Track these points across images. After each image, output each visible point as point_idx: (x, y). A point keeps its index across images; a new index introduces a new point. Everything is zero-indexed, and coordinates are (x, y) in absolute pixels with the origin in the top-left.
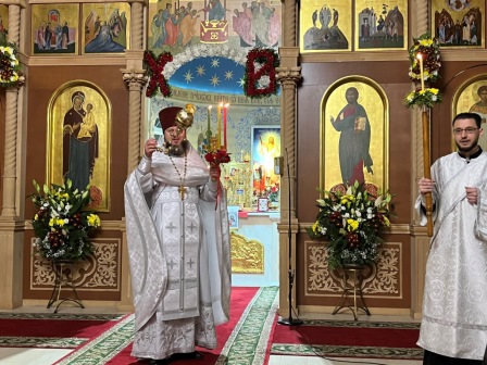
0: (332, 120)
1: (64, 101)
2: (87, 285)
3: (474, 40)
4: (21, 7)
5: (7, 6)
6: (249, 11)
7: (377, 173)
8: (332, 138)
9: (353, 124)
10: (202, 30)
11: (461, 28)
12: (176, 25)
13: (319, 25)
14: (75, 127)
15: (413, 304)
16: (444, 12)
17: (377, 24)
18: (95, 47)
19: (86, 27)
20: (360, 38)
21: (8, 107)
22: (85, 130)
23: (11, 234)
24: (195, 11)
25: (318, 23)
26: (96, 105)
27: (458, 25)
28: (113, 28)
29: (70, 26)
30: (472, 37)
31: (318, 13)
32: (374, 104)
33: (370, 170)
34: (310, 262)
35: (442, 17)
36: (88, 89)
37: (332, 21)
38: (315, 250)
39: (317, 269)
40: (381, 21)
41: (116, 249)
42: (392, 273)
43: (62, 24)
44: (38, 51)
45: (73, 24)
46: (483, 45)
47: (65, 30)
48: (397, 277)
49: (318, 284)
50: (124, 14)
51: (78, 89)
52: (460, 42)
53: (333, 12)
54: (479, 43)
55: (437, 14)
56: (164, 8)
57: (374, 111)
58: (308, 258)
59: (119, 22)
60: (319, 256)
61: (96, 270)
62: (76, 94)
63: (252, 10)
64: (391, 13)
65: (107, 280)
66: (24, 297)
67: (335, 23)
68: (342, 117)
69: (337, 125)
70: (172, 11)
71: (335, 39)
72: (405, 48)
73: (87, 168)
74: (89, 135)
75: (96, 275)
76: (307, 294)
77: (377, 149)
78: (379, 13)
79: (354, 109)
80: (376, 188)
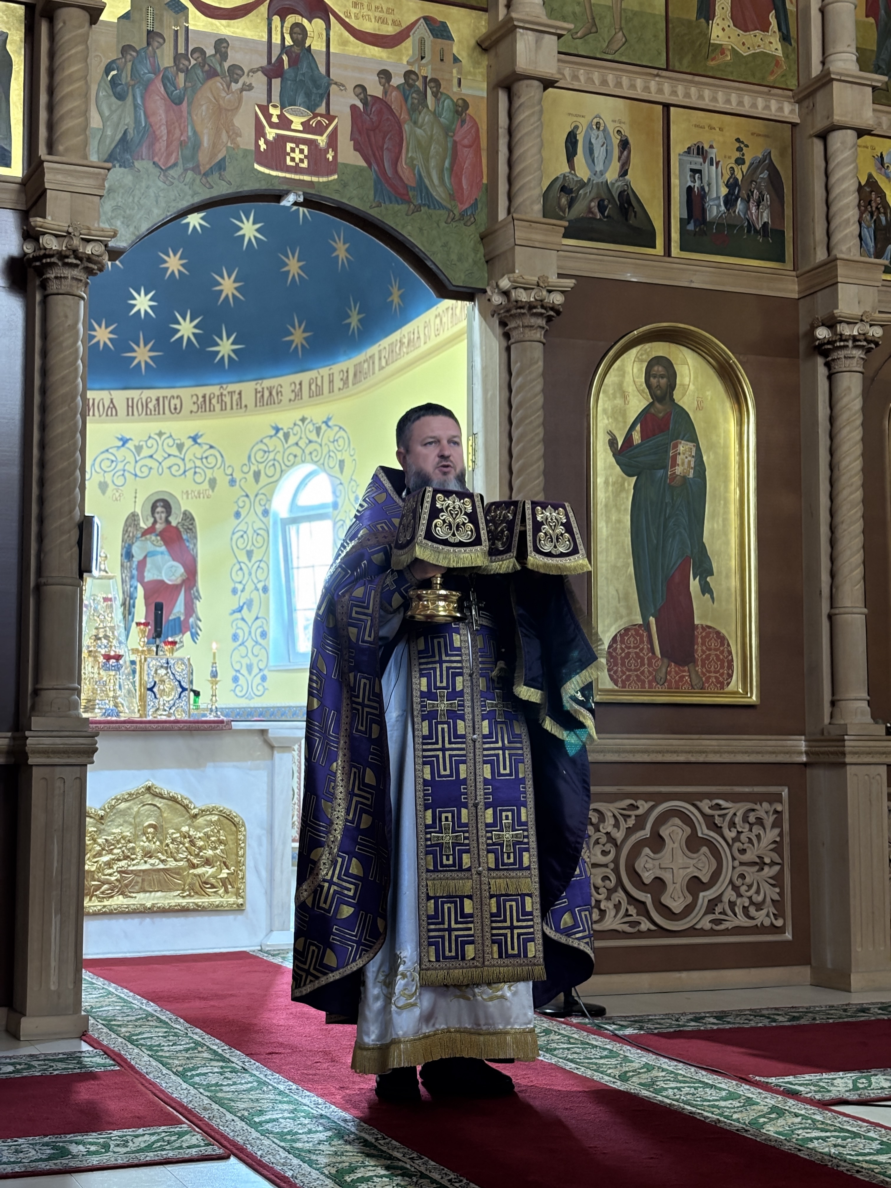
0: (612, 442)
6: (397, 97)
7: (726, 599)
8: (613, 496)
9: (664, 457)
10: (260, 132)
12: (177, 102)
13: (582, 171)
16: (872, 182)
17: (724, 191)
20: (684, 224)
25: (579, 163)
31: (580, 138)
32: (713, 408)
33: (706, 589)
37: (616, 165)
40: (732, 185)
42: (767, 872)
48: (778, 880)
57: (714, 429)
63: (405, 93)
64: (755, 165)
67: (624, 170)
68: (636, 437)
69: (625, 456)
71: (624, 217)
72: (789, 264)
77: (724, 530)
79: (666, 418)
80: (722, 639)
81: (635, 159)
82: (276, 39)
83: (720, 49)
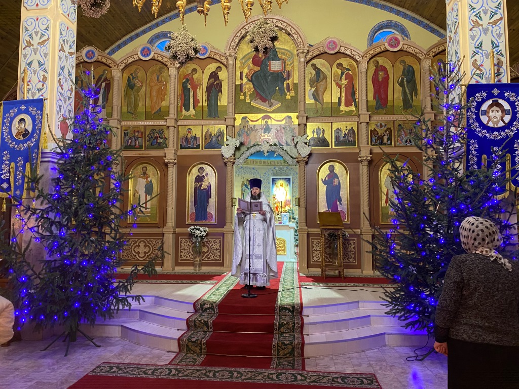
0: (322, 180)
1: (195, 172)
2: (206, 259)
3: (389, 143)
4: (175, 127)
5: (168, 127)
6: (282, 129)
7: (344, 205)
8: (322, 189)
9: (332, 182)
10: (260, 138)
11: (383, 137)
12: (248, 135)
13: (316, 136)
14: (200, 183)
15: (362, 267)
16: (375, 130)
17: (343, 135)
18: (209, 146)
19: (205, 137)
20: (335, 142)
21: (169, 175)
22: (205, 185)
23: (171, 235)
24: (257, 130)
25: (315, 134)
26: (210, 173)
27: (381, 136)
28: (218, 137)
29: (197, 136)
30: (388, 141)
31: (315, 130)
32: (342, 173)
33: (340, 204)
34: (313, 247)
35: (373, 132)
36: (206, 166)
37: (322, 134)
38: (315, 241)
39: (317, 250)
40: (345, 134)
41: (220, 242)
42: (352, 253)
43: (193, 135)
44: (182, 147)
45: (199, 135)
46: (393, 145)
47: (195, 138)
48: (354, 254)
49: (317, 258)
50: (223, 130)
51: (201, 166)
52: (382, 143)
53: (322, 130)
54: (391, 144)
55: (371, 130)
56: (242, 128)
57: (342, 176)
58: (312, 245)
59: (221, 134)
60: (317, 244)
61: (211, 252)
62: (200, 168)
63: (284, 129)
64: (350, 130)
65: (216, 256)
66: (176, 266)
67: (323, 135)
68: (327, 179)
69: (325, 182)
70: (246, 129)
71: (323, 142)
72: (356, 146)
73: (206, 203)
74: (206, 187)
75: (211, 254)
76: (312, 263)
77: (344, 193)
78: (344, 130)
79: (332, 175)
80: (344, 212)
81: (326, 132)
82: (263, 124)
83: (342, 111)
